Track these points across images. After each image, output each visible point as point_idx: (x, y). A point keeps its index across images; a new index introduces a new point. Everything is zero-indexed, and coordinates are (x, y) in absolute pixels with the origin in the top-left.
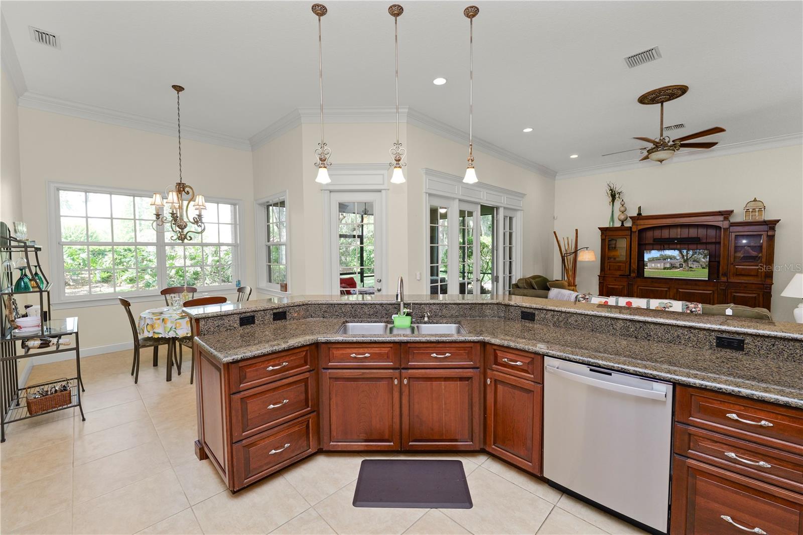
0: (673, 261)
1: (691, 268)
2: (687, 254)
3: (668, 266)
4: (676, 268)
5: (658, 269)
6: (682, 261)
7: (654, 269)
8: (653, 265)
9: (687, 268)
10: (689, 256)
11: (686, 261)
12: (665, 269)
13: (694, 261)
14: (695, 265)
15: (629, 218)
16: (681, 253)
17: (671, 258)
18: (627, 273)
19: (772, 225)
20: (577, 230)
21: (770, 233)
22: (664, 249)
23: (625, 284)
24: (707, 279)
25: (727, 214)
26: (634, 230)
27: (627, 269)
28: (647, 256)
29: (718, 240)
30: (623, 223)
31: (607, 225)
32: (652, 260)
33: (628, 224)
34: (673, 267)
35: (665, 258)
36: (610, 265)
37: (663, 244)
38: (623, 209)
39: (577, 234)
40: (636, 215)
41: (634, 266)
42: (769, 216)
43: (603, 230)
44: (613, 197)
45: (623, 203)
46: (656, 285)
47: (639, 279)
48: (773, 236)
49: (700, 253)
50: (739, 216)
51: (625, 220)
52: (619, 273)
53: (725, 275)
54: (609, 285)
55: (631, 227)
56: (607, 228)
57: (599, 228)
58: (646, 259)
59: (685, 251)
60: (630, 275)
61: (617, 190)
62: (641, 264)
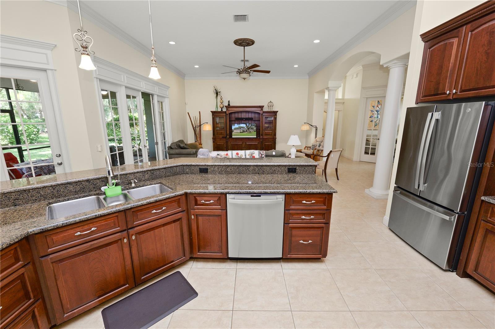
0: (243, 129)
1: (250, 132)
2: (249, 125)
3: (242, 131)
4: (245, 132)
5: (237, 133)
6: (247, 129)
7: (236, 133)
8: (236, 131)
9: (249, 132)
10: (250, 127)
11: (248, 129)
12: (240, 132)
13: (252, 129)
14: (252, 131)
15: (224, 106)
16: (246, 125)
17: (243, 127)
18: (225, 136)
19: (275, 113)
20: (200, 112)
21: (275, 117)
22: (240, 124)
23: (225, 141)
24: (256, 137)
25: (261, 107)
26: (227, 113)
27: (225, 134)
28: (233, 128)
29: (259, 119)
30: (222, 109)
31: (214, 110)
32: (235, 129)
33: (224, 110)
34: (244, 132)
35: (240, 128)
36: (217, 132)
37: (240, 120)
38: (221, 101)
39: (200, 114)
40: (227, 105)
41: (228, 132)
42: (275, 109)
43: (213, 113)
44: (217, 94)
45: (221, 98)
46: (238, 141)
47: (230, 139)
48: (276, 118)
49: (253, 125)
50: (265, 109)
51: (223, 108)
52: (221, 136)
53: (262, 135)
54: (218, 143)
55: (226, 112)
56: (215, 111)
57: (211, 111)
58: (233, 129)
59: (248, 124)
60: (226, 137)
61: (219, 91)
62: (231, 131)
